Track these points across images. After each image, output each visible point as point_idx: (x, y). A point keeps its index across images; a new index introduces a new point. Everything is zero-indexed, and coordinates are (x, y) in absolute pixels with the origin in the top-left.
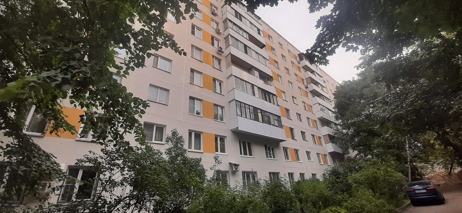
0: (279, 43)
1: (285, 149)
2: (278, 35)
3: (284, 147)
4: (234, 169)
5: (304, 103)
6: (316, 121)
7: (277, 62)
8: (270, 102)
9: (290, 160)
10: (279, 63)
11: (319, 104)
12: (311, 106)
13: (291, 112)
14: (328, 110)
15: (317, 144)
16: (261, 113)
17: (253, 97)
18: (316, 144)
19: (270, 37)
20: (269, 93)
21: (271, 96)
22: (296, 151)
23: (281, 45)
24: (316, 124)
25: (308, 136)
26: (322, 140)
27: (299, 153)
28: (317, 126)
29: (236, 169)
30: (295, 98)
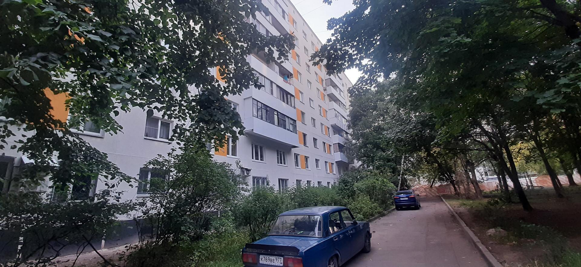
0: (303, 32)
1: (296, 156)
2: (303, 21)
3: (295, 154)
4: (246, 174)
5: (321, 107)
6: (329, 128)
7: (298, 56)
8: (287, 103)
9: (300, 167)
10: (301, 57)
11: (335, 110)
12: (327, 111)
13: (306, 116)
14: (342, 117)
15: (327, 152)
16: (278, 115)
17: (271, 96)
18: (325, 152)
19: (294, 22)
20: (288, 93)
21: (289, 96)
22: (306, 158)
23: (305, 35)
24: (329, 132)
25: (319, 144)
26: (332, 148)
27: (308, 159)
28: (329, 133)
29: (248, 174)
30: (312, 101)
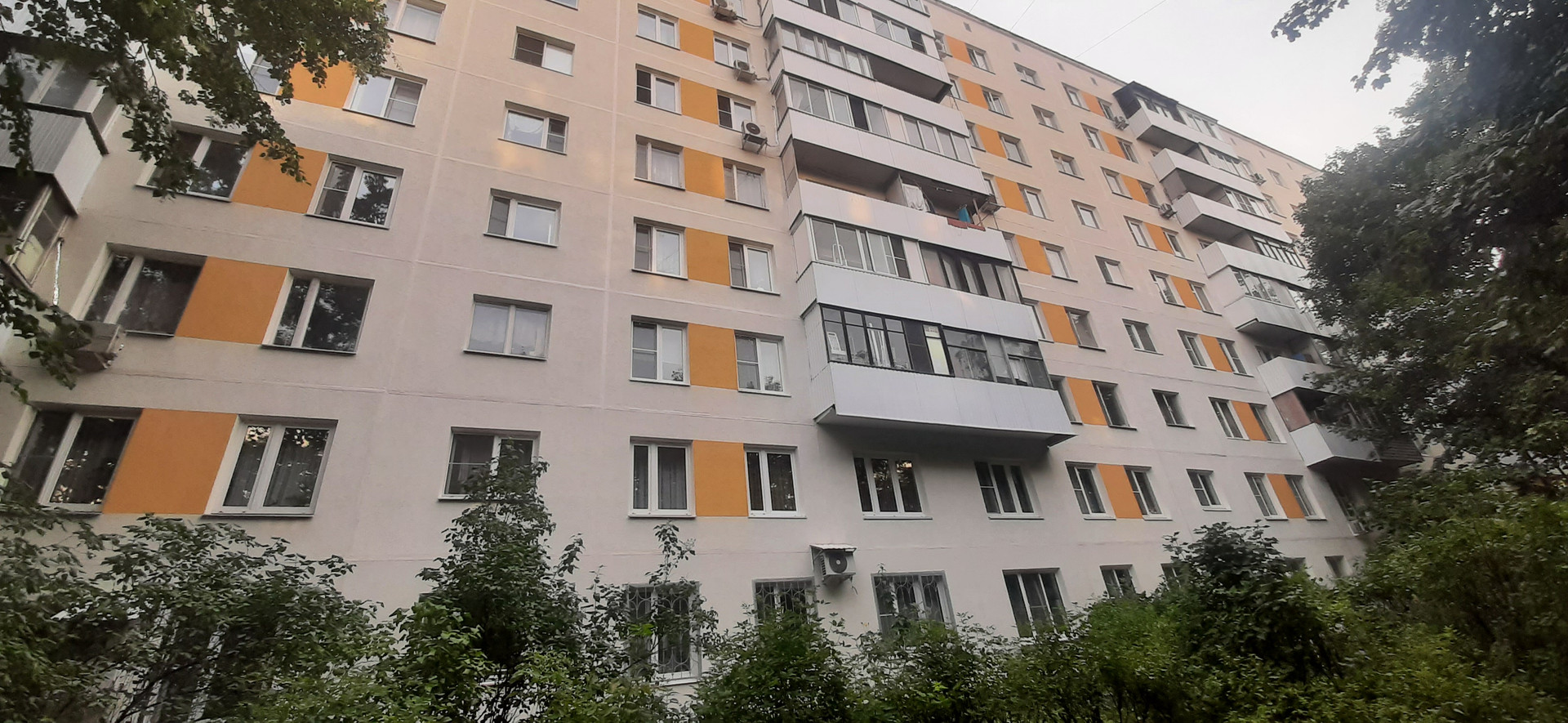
0: (1020, 68)
1: (1081, 471)
2: (1010, 41)
3: (1071, 465)
5: (1163, 276)
6: (1229, 344)
7: (1014, 141)
9: (1109, 513)
10: (1025, 144)
11: (1234, 269)
12: (1199, 287)
13: (1096, 321)
14: (1285, 289)
15: (1245, 437)
18: (1237, 434)
19: (972, 53)
22: (1139, 477)
23: (1031, 73)
24: (1233, 354)
25: (1195, 407)
26: (1273, 417)
27: (1153, 481)
28: (1237, 362)
30: (1116, 264)
